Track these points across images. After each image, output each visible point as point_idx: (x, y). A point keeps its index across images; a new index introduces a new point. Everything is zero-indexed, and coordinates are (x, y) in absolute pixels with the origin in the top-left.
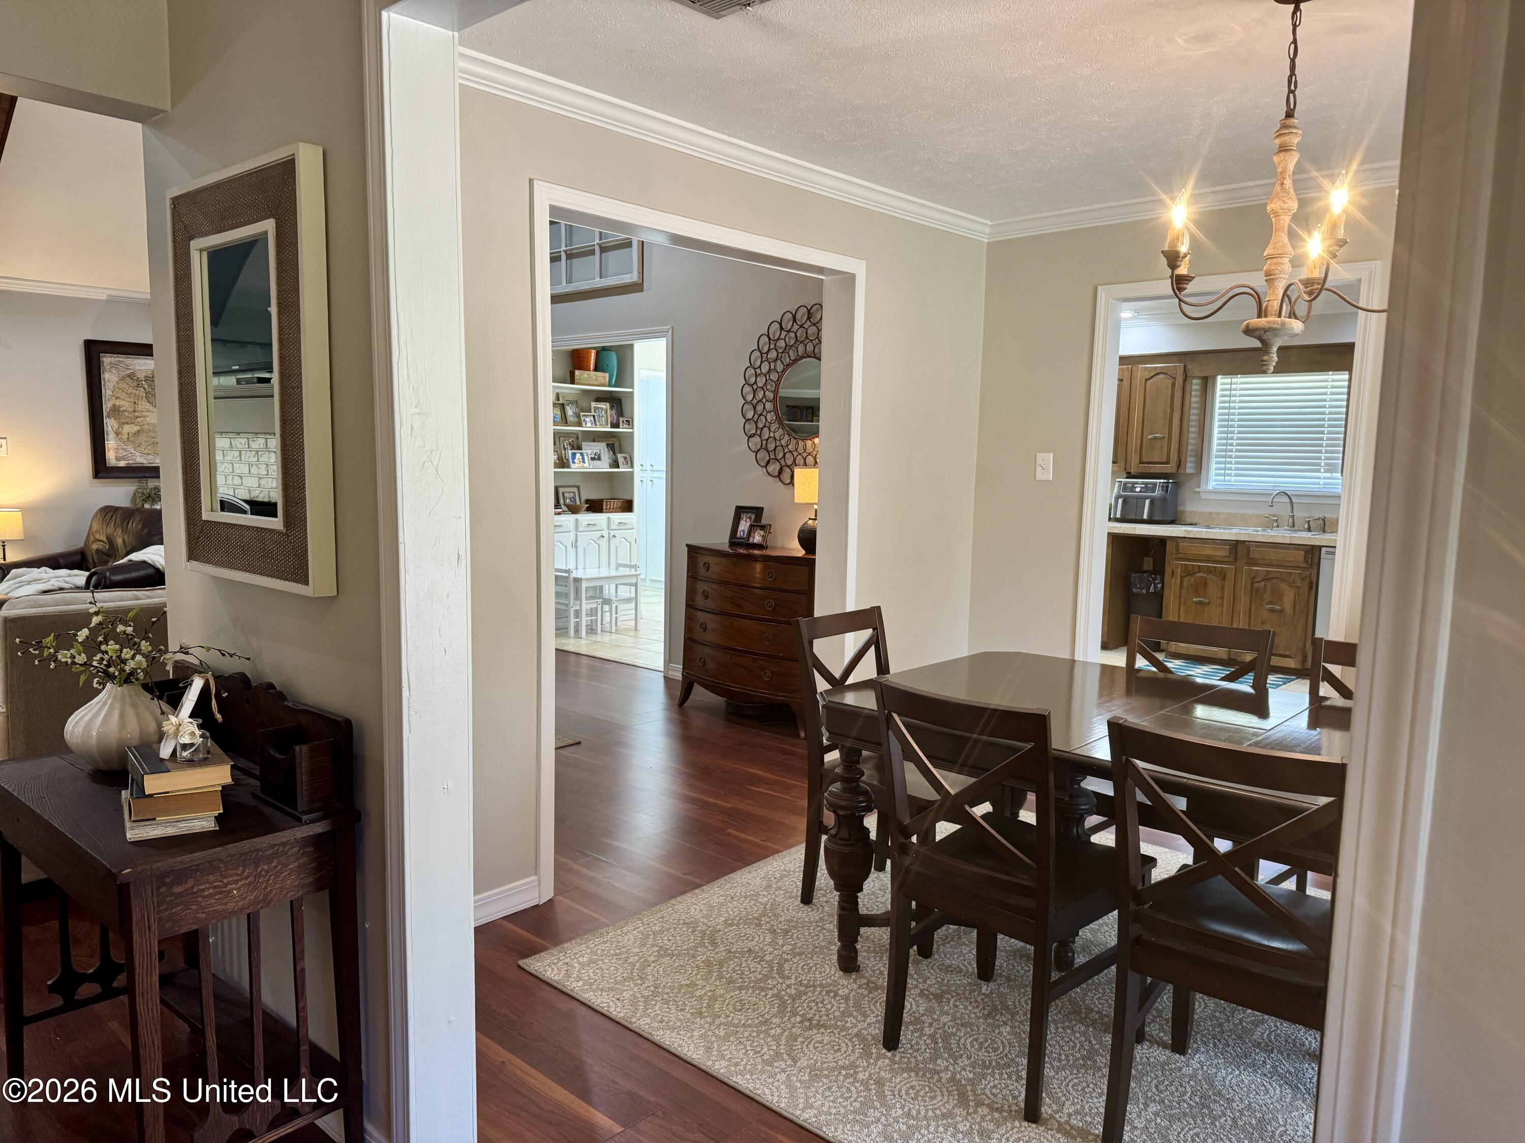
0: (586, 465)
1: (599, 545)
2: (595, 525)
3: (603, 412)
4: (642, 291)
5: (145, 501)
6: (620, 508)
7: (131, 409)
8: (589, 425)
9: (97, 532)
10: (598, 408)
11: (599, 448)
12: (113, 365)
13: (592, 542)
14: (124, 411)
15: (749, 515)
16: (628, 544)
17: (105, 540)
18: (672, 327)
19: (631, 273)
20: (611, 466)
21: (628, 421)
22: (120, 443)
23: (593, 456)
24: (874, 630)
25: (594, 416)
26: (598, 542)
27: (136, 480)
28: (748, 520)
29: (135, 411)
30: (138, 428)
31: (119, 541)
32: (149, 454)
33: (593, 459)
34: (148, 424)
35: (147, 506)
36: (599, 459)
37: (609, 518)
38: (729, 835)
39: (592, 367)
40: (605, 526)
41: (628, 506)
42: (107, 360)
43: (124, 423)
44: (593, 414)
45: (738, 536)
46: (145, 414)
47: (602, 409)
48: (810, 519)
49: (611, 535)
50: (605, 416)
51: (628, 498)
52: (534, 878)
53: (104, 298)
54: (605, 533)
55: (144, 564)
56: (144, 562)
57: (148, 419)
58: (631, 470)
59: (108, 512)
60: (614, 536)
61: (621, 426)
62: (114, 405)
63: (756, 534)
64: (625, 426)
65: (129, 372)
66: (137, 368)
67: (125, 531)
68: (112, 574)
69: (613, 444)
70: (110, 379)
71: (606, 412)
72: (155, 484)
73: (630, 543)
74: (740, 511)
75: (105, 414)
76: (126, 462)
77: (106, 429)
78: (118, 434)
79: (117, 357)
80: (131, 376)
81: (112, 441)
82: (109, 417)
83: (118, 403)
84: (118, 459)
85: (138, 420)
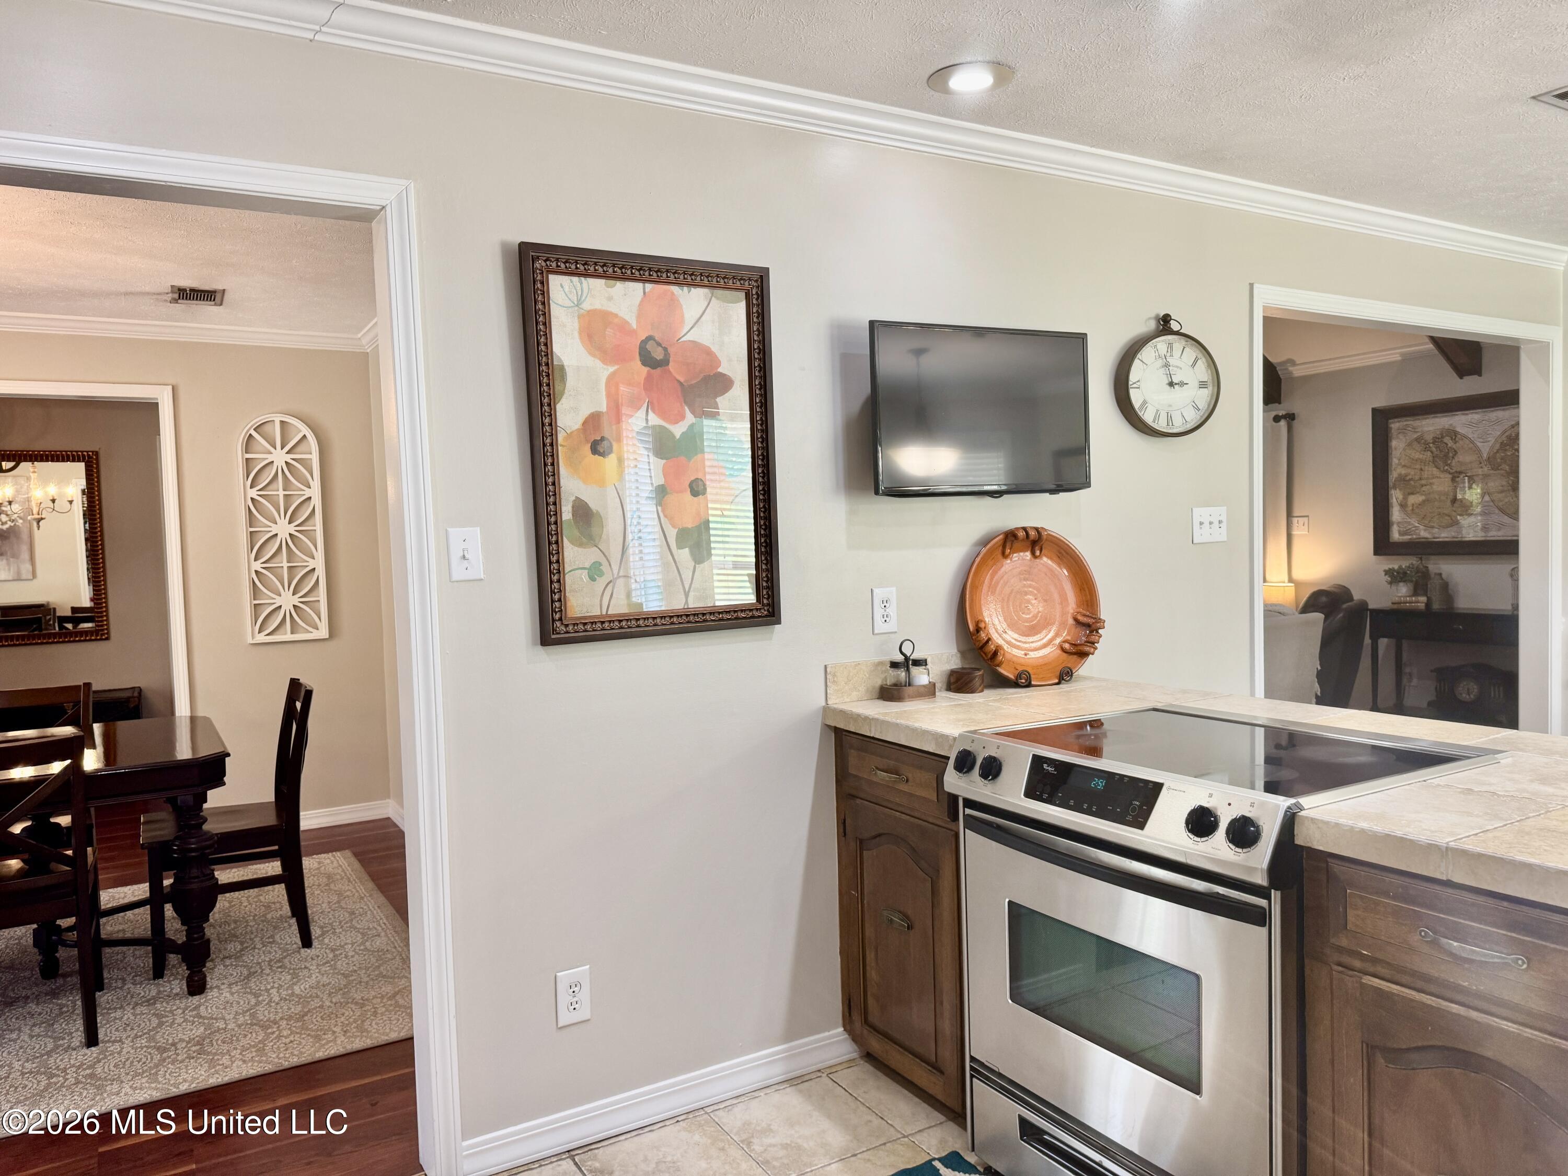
7: (1417, 477)
12: (1403, 430)
14: (1410, 480)
22: (1405, 516)
32: (1433, 527)
43: (1409, 493)
46: (1431, 481)
57: (1434, 487)
62: (1400, 474)
65: (1416, 435)
75: (1391, 484)
76: (1410, 537)
77: (1391, 501)
78: (1403, 506)
79: (1405, 421)
80: (1418, 440)
81: (1396, 514)
82: (1395, 487)
83: (1403, 472)
84: (1401, 534)
85: (1424, 488)
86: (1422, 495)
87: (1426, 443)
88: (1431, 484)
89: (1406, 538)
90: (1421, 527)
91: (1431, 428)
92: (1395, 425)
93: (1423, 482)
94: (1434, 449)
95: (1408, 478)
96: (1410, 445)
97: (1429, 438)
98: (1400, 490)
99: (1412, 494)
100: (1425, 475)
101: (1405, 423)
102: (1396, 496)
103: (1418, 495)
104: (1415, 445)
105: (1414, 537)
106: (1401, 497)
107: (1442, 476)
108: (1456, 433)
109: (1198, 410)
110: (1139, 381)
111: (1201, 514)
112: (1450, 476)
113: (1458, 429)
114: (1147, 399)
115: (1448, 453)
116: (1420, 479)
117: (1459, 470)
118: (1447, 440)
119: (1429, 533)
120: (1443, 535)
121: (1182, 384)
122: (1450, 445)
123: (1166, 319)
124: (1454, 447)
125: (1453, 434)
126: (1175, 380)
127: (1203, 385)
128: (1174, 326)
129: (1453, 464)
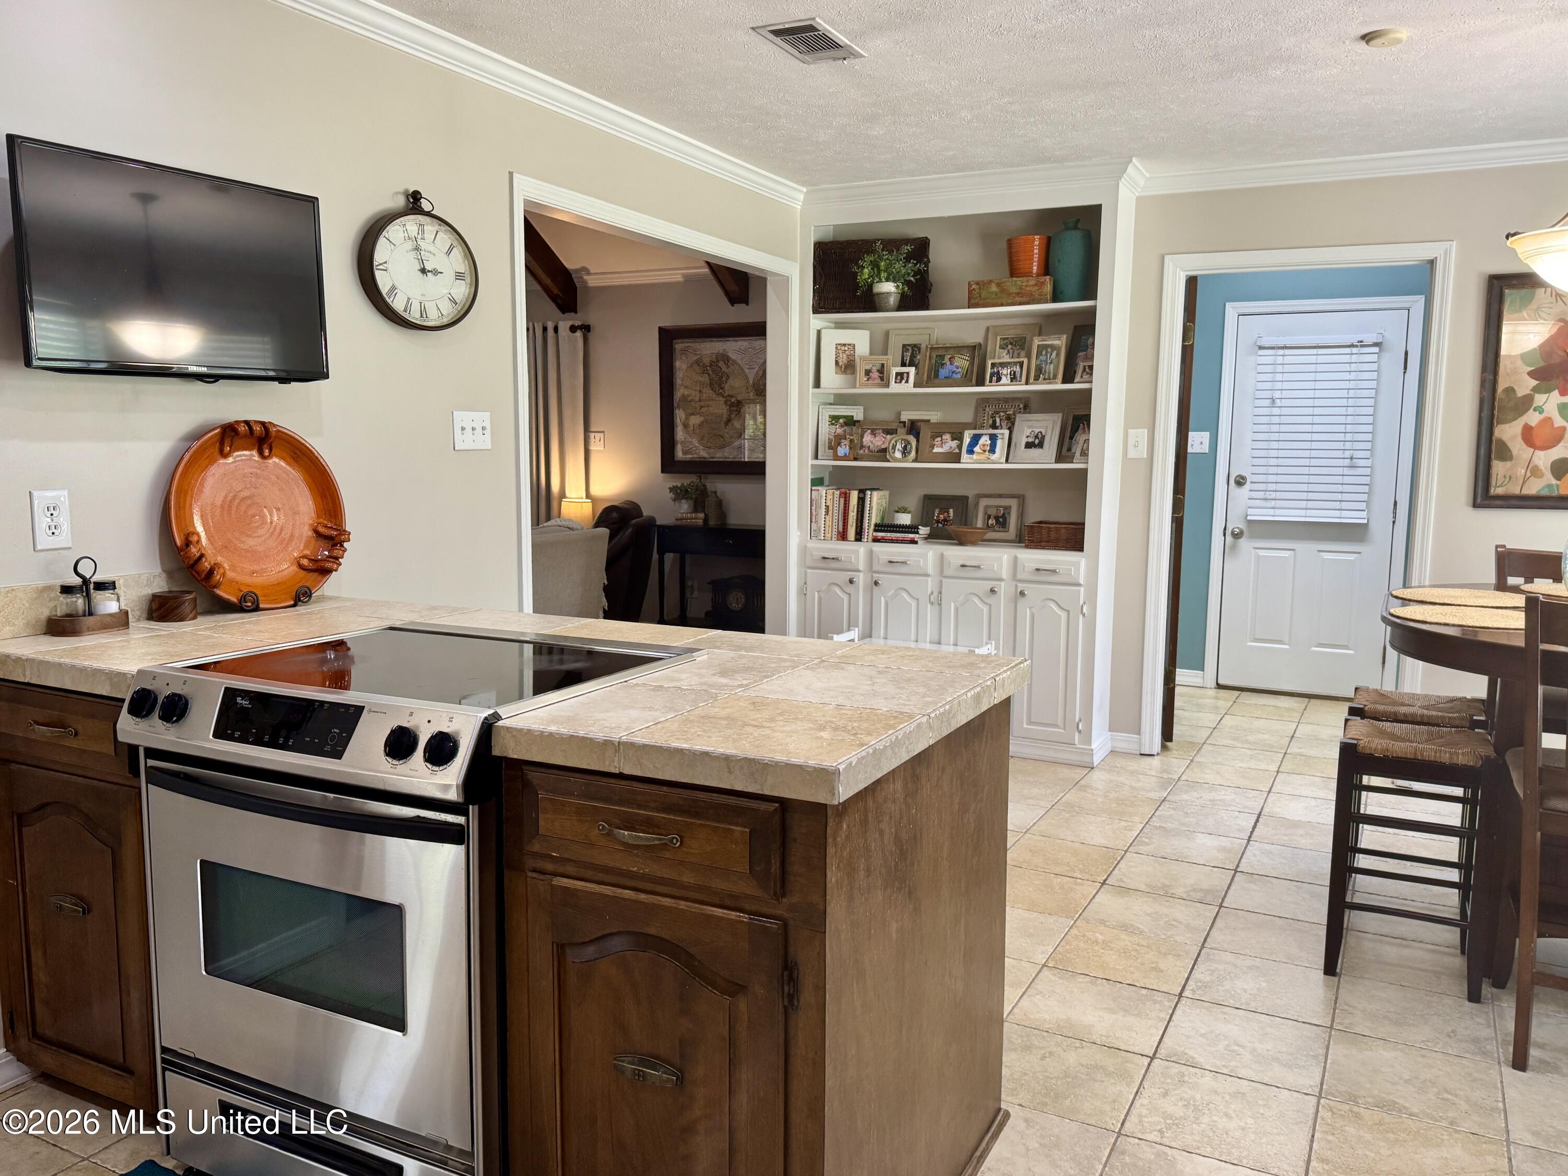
0: (1001, 456)
7: (697, 399)
12: (684, 351)
14: (690, 401)
20: (1059, 458)
22: (687, 436)
30: (702, 418)
32: (710, 448)
39: (1035, 268)
41: (1069, 539)
43: (690, 414)
46: (708, 403)
47: (1053, 347)
53: (681, 280)
57: (711, 409)
62: (683, 395)
65: (696, 357)
66: (703, 352)
70: (681, 366)
75: (675, 404)
76: (691, 456)
77: (675, 420)
78: (686, 426)
79: (687, 342)
80: (698, 362)
81: (680, 434)
82: (679, 407)
83: (686, 393)
84: (685, 453)
85: (703, 410)
86: (701, 416)
87: (704, 366)
88: (708, 406)
89: (689, 457)
90: (701, 447)
91: (708, 352)
92: (679, 346)
93: (702, 403)
94: (710, 372)
95: (689, 399)
96: (691, 366)
97: (707, 361)
98: (684, 410)
99: (693, 414)
100: (704, 396)
101: (687, 345)
102: (680, 415)
103: (698, 416)
104: (696, 367)
105: (695, 456)
106: (683, 416)
107: (717, 399)
108: (728, 358)
109: (456, 303)
110: (385, 263)
111: (462, 418)
112: (724, 399)
113: (730, 355)
114: (396, 284)
115: (722, 377)
116: (700, 401)
117: (730, 393)
118: (721, 364)
119: (707, 453)
120: (718, 455)
121: (436, 272)
122: (723, 370)
123: (415, 197)
124: (727, 371)
125: (725, 358)
126: (428, 267)
127: (459, 276)
128: (426, 206)
129: (726, 388)
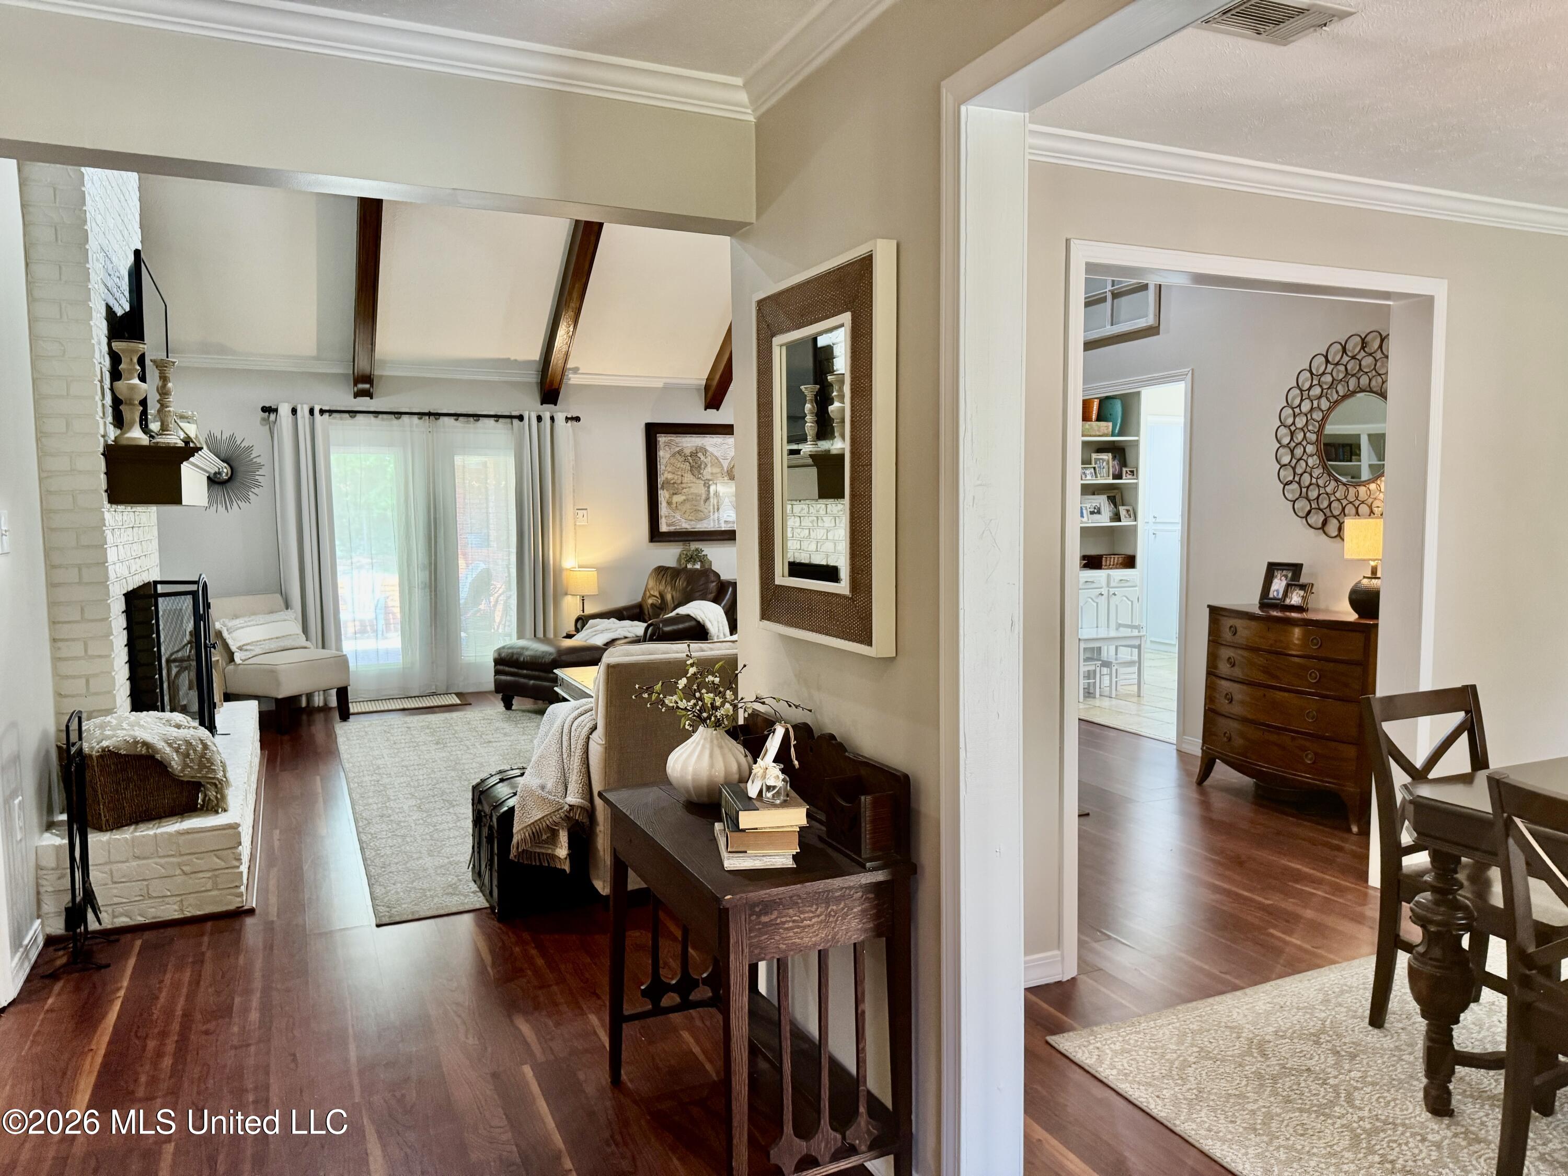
0: (1085, 519)
1: (1097, 603)
2: (1093, 582)
3: (1105, 464)
4: (1158, 334)
5: (688, 561)
6: (1121, 564)
7: (679, 482)
8: (1089, 477)
9: (652, 588)
10: (1099, 459)
11: (1099, 501)
12: (668, 444)
13: (1090, 600)
14: (674, 483)
15: (1285, 572)
16: (1130, 603)
17: (658, 595)
18: (1193, 370)
19: (1146, 316)
20: (1112, 520)
21: (1132, 472)
22: (671, 512)
23: (1092, 510)
24: (1467, 713)
25: (1094, 468)
26: (1097, 601)
27: (681, 543)
28: (1283, 578)
29: (682, 483)
30: (684, 497)
31: (669, 597)
32: (691, 520)
33: (1092, 513)
34: (692, 494)
35: (689, 566)
36: (1099, 512)
37: (1109, 576)
38: (1272, 936)
39: (1094, 417)
40: (1104, 583)
41: (1130, 562)
42: (662, 439)
43: (674, 494)
44: (1094, 466)
45: (1271, 596)
47: (1103, 460)
48: (1364, 577)
49: (1111, 593)
50: (1106, 467)
51: (1130, 553)
52: (1056, 952)
53: (661, 386)
54: (1104, 591)
55: (688, 617)
56: (688, 615)
58: (1134, 523)
59: (661, 571)
60: (1114, 594)
61: (1124, 477)
62: (666, 478)
63: (1295, 594)
64: (1129, 477)
65: (677, 449)
66: (685, 445)
67: (674, 587)
68: (664, 625)
69: (1114, 497)
70: (663, 454)
71: (1108, 463)
72: (697, 547)
73: (1132, 602)
74: (1272, 569)
75: (659, 486)
76: (674, 528)
77: (660, 499)
78: (669, 503)
79: (669, 436)
80: (679, 453)
81: (663, 510)
82: (663, 488)
83: (669, 477)
84: (668, 525)
85: (684, 490)
86: (682, 495)
87: (685, 456)
88: (689, 487)
90: (683, 520)
91: (689, 445)
93: (683, 485)
94: (691, 461)
96: (673, 455)
97: (687, 452)
98: (667, 490)
99: (676, 494)
100: (685, 480)
101: (670, 439)
102: (663, 495)
103: (679, 495)
104: (677, 456)
105: (678, 527)
106: (667, 496)
107: (697, 482)
112: (703, 482)
113: (708, 448)
115: (700, 465)
118: (700, 455)
119: (688, 524)
120: (698, 526)
122: (701, 459)
124: (704, 460)
125: (704, 451)
129: (704, 473)
